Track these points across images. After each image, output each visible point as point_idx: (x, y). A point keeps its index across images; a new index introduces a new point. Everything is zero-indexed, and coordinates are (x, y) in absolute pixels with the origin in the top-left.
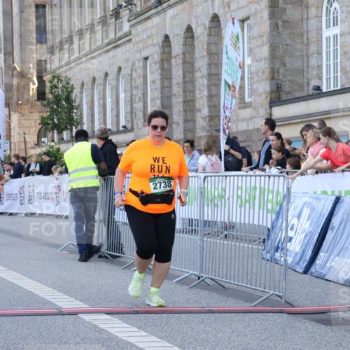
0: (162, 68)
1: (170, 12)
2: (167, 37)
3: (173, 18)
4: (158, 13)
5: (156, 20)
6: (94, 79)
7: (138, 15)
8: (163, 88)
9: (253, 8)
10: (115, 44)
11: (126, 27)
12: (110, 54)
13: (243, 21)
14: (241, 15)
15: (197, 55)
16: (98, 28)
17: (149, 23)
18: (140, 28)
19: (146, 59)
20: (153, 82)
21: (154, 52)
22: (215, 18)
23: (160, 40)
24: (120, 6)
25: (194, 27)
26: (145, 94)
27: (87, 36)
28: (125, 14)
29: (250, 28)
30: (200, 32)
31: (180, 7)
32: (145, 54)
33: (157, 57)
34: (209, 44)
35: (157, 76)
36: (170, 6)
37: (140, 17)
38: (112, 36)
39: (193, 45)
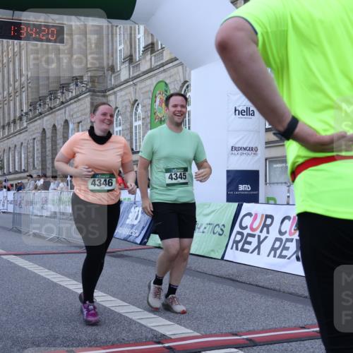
0: (42, 143)
1: (46, 118)
2: (44, 129)
3: (47, 121)
4: (40, 119)
5: (39, 122)
6: (10, 148)
7: (31, 119)
8: (42, 152)
9: (83, 117)
10: (20, 132)
11: (25, 124)
12: (17, 137)
13: (79, 123)
14: (78, 120)
15: (58, 137)
16: (12, 125)
17: (36, 123)
18: (31, 125)
19: (34, 139)
20: (38, 150)
21: (38, 136)
22: (66, 122)
23: (41, 130)
24: (22, 115)
25: (56, 125)
26: (34, 155)
27: (7, 128)
28: (24, 118)
29: (82, 126)
30: (60, 127)
31: (50, 116)
32: (34, 137)
33: (39, 138)
34: (63, 133)
35: (39, 147)
36: (45, 116)
37: (31, 120)
38: (18, 128)
39: (56, 133)
